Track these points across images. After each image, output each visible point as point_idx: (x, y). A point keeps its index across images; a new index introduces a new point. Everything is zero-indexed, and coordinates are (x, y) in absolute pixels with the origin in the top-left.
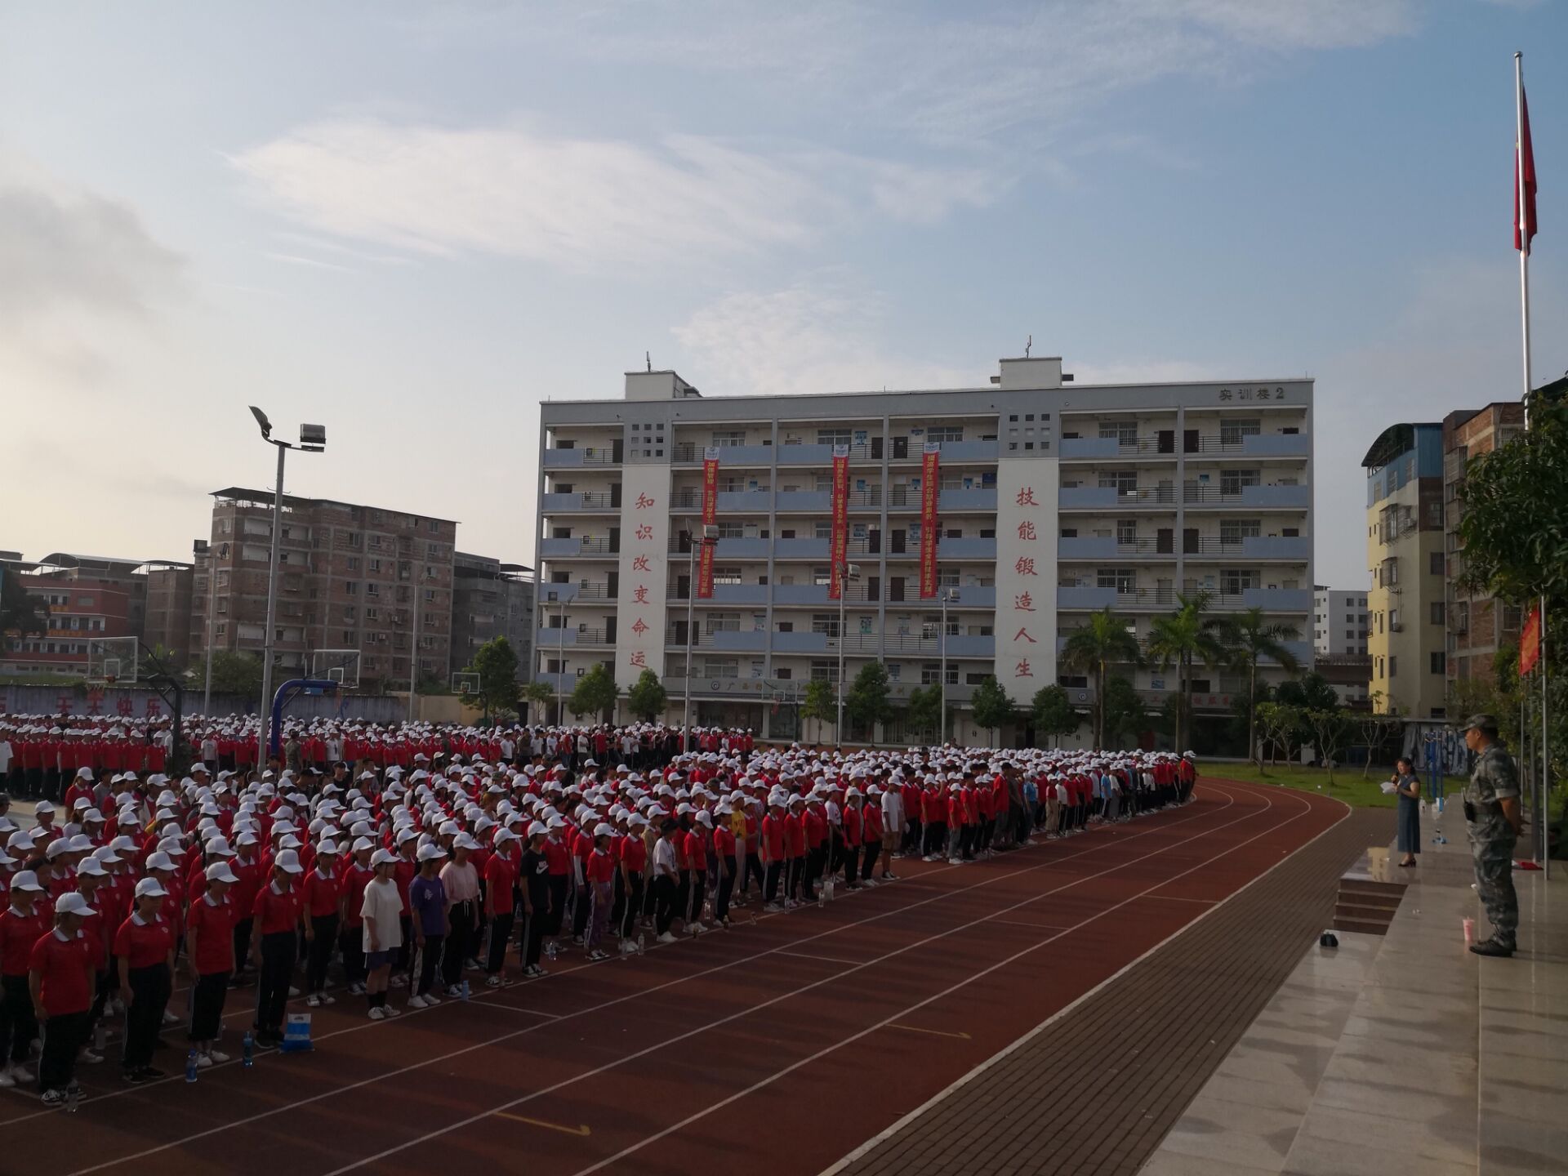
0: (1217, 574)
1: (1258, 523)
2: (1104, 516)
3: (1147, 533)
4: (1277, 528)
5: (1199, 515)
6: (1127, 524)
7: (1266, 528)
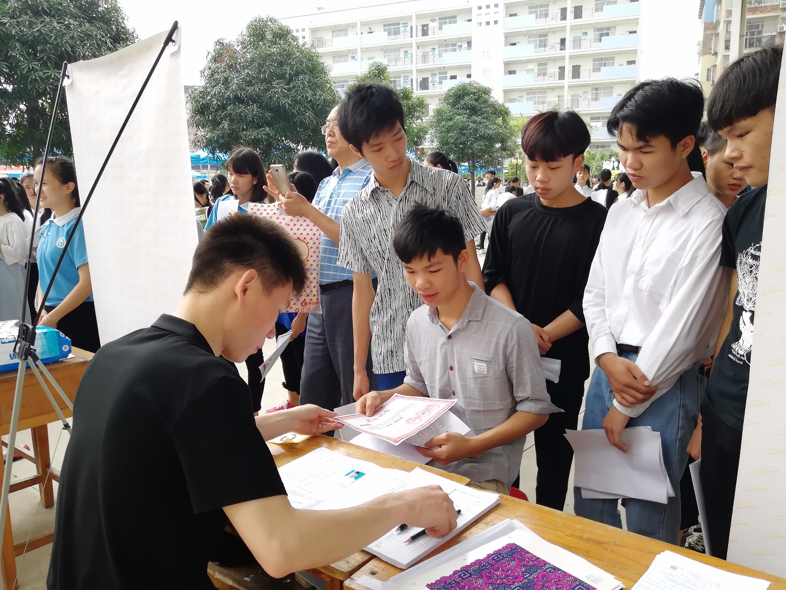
0: (589, 89)
1: (613, 58)
2: (530, 61)
3: (553, 69)
4: (624, 59)
5: (581, 56)
6: (542, 64)
7: (618, 61)
